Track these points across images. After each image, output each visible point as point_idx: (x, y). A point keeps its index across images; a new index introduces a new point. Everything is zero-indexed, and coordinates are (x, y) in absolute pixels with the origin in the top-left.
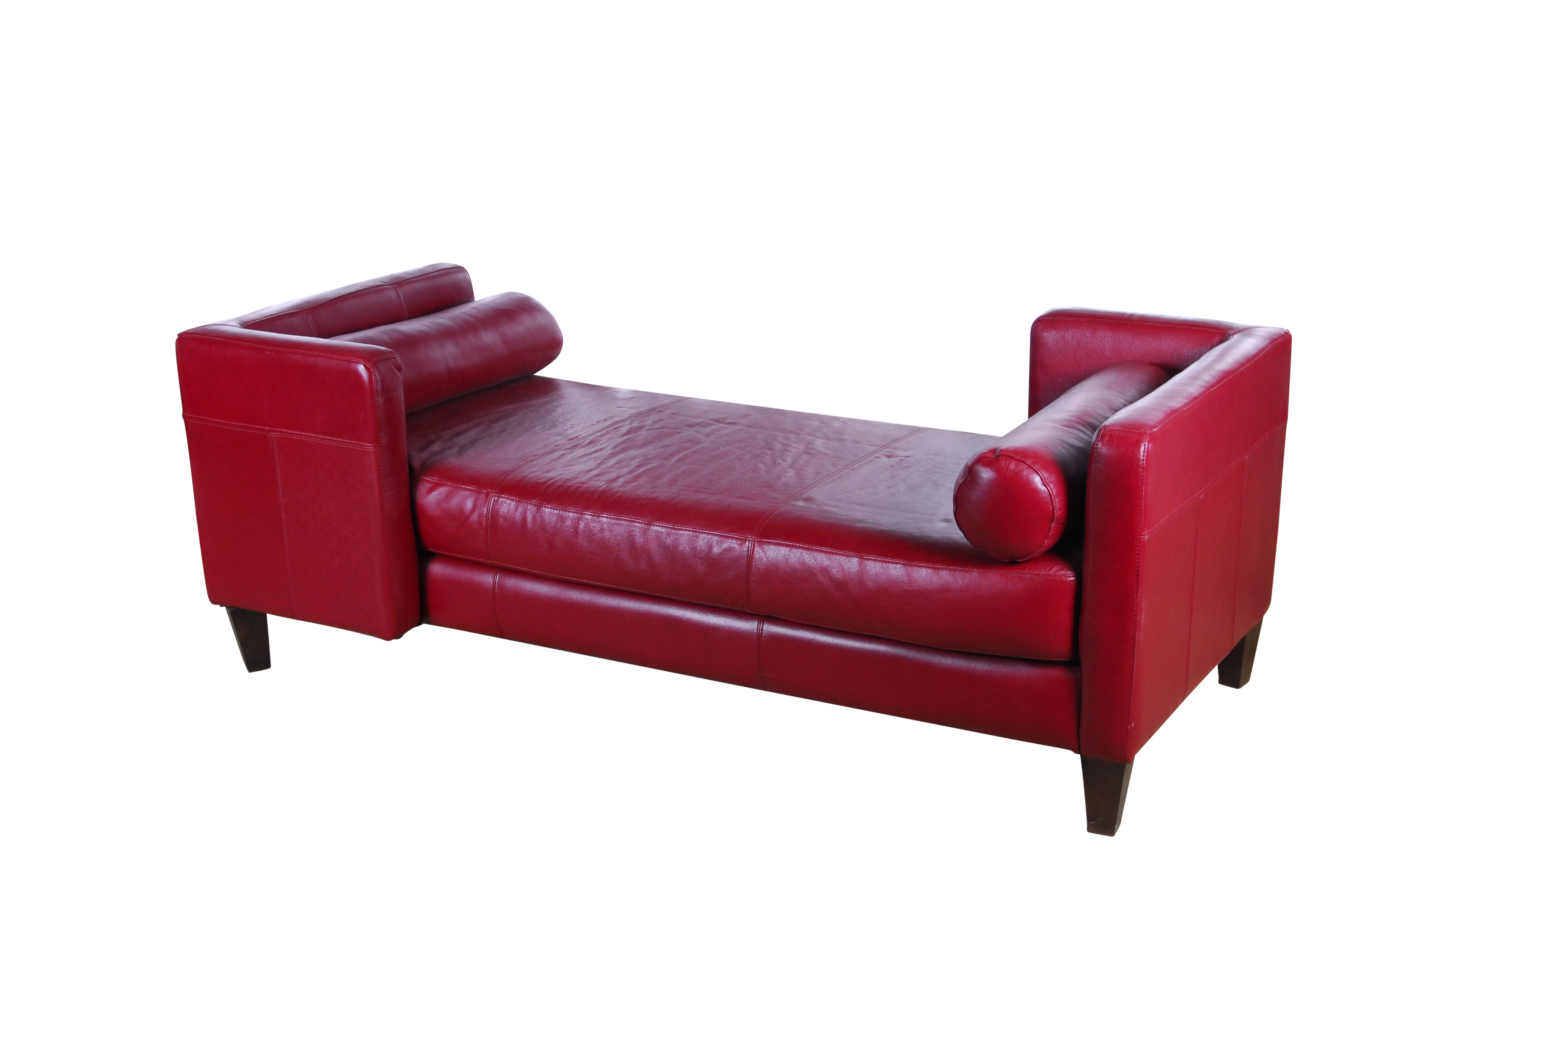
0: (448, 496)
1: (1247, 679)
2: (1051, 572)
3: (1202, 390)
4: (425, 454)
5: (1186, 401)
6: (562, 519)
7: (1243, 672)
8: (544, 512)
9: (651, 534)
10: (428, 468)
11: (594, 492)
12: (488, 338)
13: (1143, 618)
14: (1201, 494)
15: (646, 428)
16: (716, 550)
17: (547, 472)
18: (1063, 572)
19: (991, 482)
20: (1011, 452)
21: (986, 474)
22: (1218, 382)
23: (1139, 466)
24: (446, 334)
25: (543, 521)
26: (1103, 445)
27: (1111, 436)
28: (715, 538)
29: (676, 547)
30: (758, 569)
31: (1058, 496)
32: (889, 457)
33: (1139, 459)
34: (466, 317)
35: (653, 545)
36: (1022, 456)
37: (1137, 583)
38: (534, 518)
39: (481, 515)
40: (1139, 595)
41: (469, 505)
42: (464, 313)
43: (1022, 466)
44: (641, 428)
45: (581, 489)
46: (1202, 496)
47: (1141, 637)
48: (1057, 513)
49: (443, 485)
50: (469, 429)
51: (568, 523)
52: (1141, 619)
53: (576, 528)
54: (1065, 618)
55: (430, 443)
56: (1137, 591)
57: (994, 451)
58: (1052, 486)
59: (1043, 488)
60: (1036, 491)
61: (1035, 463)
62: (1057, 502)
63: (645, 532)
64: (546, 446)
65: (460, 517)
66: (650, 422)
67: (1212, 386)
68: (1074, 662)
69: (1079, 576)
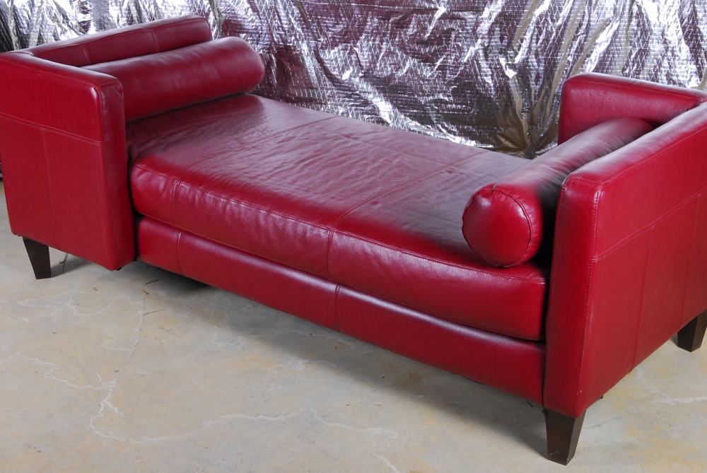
0: (150, 179)
1: (699, 345)
2: (528, 277)
3: (659, 148)
4: (142, 148)
5: (642, 158)
6: (217, 202)
7: (695, 341)
8: (206, 196)
9: (270, 220)
10: (141, 159)
11: (238, 186)
12: (208, 70)
13: (591, 317)
14: (653, 225)
15: (296, 139)
16: (308, 234)
17: (214, 168)
18: (536, 278)
19: (488, 209)
20: (502, 188)
21: (485, 203)
22: (675, 142)
23: (593, 208)
24: (177, 66)
25: (205, 202)
26: (568, 189)
27: (574, 183)
28: (309, 227)
29: (284, 229)
30: (334, 251)
31: (535, 223)
32: (450, 172)
33: (593, 203)
34: (195, 54)
35: (271, 225)
36: (510, 191)
37: (588, 292)
38: (200, 199)
39: (168, 194)
40: (589, 301)
41: (162, 186)
42: (194, 51)
43: (510, 200)
44: (293, 138)
45: (231, 183)
46: (653, 227)
47: (589, 331)
48: (534, 236)
49: (147, 171)
50: (180, 131)
51: (220, 205)
52: (589, 319)
53: (224, 208)
54: (536, 310)
55: (149, 141)
56: (587, 298)
57: (491, 186)
58: (530, 216)
59: (524, 216)
60: (519, 218)
61: (519, 198)
62: (534, 227)
63: (266, 217)
64: (224, 148)
65: (156, 193)
66: (301, 134)
67: (669, 145)
68: (541, 342)
69: (548, 281)
